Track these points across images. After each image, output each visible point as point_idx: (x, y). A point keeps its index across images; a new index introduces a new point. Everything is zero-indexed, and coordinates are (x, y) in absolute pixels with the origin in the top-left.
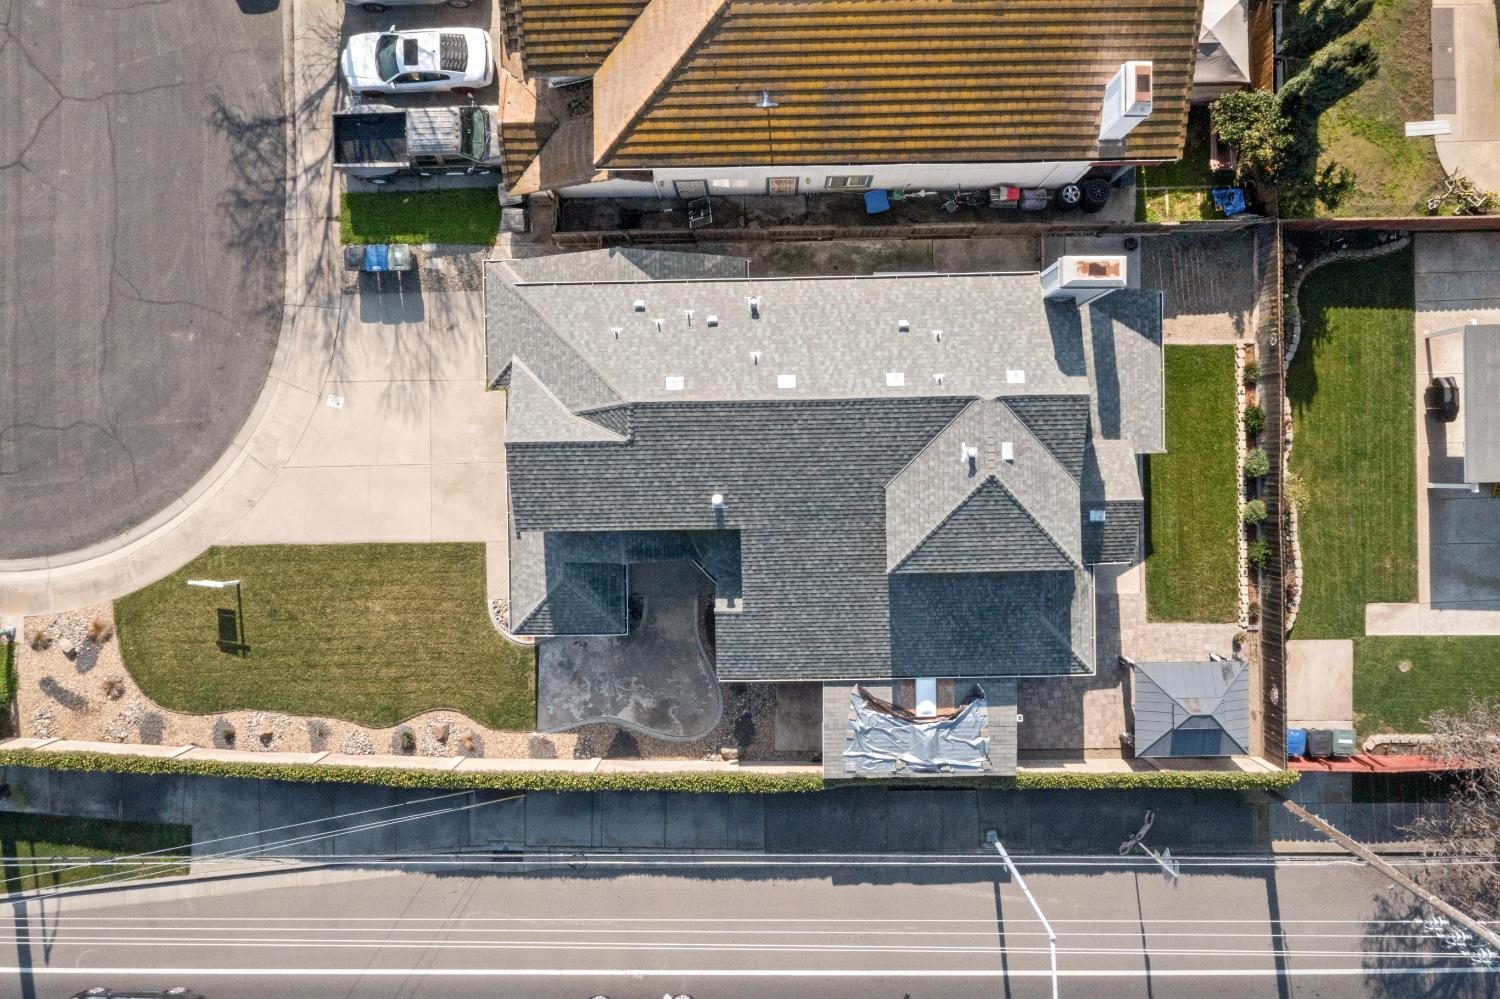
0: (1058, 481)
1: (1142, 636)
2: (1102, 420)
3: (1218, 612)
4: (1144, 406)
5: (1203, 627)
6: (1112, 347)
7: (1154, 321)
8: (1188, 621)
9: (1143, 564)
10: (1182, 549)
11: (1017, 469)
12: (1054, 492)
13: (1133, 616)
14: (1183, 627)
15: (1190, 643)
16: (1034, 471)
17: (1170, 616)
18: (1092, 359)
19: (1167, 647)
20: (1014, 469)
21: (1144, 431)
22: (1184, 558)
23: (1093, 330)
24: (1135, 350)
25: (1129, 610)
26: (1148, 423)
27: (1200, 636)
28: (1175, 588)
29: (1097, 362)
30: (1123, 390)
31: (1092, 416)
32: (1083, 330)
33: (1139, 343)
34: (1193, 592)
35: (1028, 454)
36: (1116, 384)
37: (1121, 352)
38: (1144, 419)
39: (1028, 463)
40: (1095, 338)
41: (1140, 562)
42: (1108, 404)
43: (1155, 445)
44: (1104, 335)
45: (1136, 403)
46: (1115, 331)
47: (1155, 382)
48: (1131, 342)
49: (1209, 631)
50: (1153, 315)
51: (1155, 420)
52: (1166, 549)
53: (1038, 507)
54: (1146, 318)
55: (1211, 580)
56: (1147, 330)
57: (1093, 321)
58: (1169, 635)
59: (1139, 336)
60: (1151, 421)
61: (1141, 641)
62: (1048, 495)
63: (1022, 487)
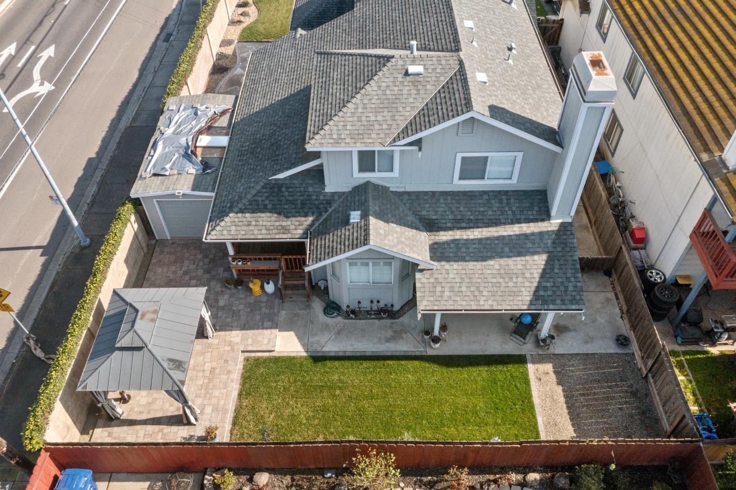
0: (390, 122)
1: (232, 350)
2: (447, 243)
3: (244, 423)
4: (464, 289)
5: (231, 407)
6: (520, 254)
7: (553, 302)
8: (240, 395)
9: (305, 354)
10: (315, 388)
11: (400, 79)
12: (380, 118)
13: (253, 341)
14: (235, 388)
15: (216, 393)
16: (397, 98)
17: (249, 377)
18: (505, 234)
19: (217, 371)
20: (400, 77)
21: (439, 289)
22: (308, 390)
23: (533, 234)
24: (520, 280)
25: (260, 338)
26: (447, 294)
27: (222, 402)
28: (276, 382)
29: (502, 238)
30: (479, 265)
31: (450, 233)
32: (532, 224)
33: (527, 284)
34: (269, 399)
35: (414, 92)
36: (484, 259)
37: (515, 263)
38: (452, 289)
39: (405, 92)
40: (526, 236)
41: (306, 352)
42: (464, 250)
43: (425, 303)
44: (529, 245)
45: (467, 280)
46: (536, 257)
47: (490, 302)
48: (528, 275)
49: (225, 411)
50: (558, 302)
51: (451, 302)
52: (317, 375)
53: (366, 101)
54: (554, 292)
55: (280, 416)
56: (542, 293)
57: (541, 234)
58: (229, 372)
59: (535, 284)
60: (450, 297)
61: (228, 348)
62: (377, 112)
63: (384, 84)
